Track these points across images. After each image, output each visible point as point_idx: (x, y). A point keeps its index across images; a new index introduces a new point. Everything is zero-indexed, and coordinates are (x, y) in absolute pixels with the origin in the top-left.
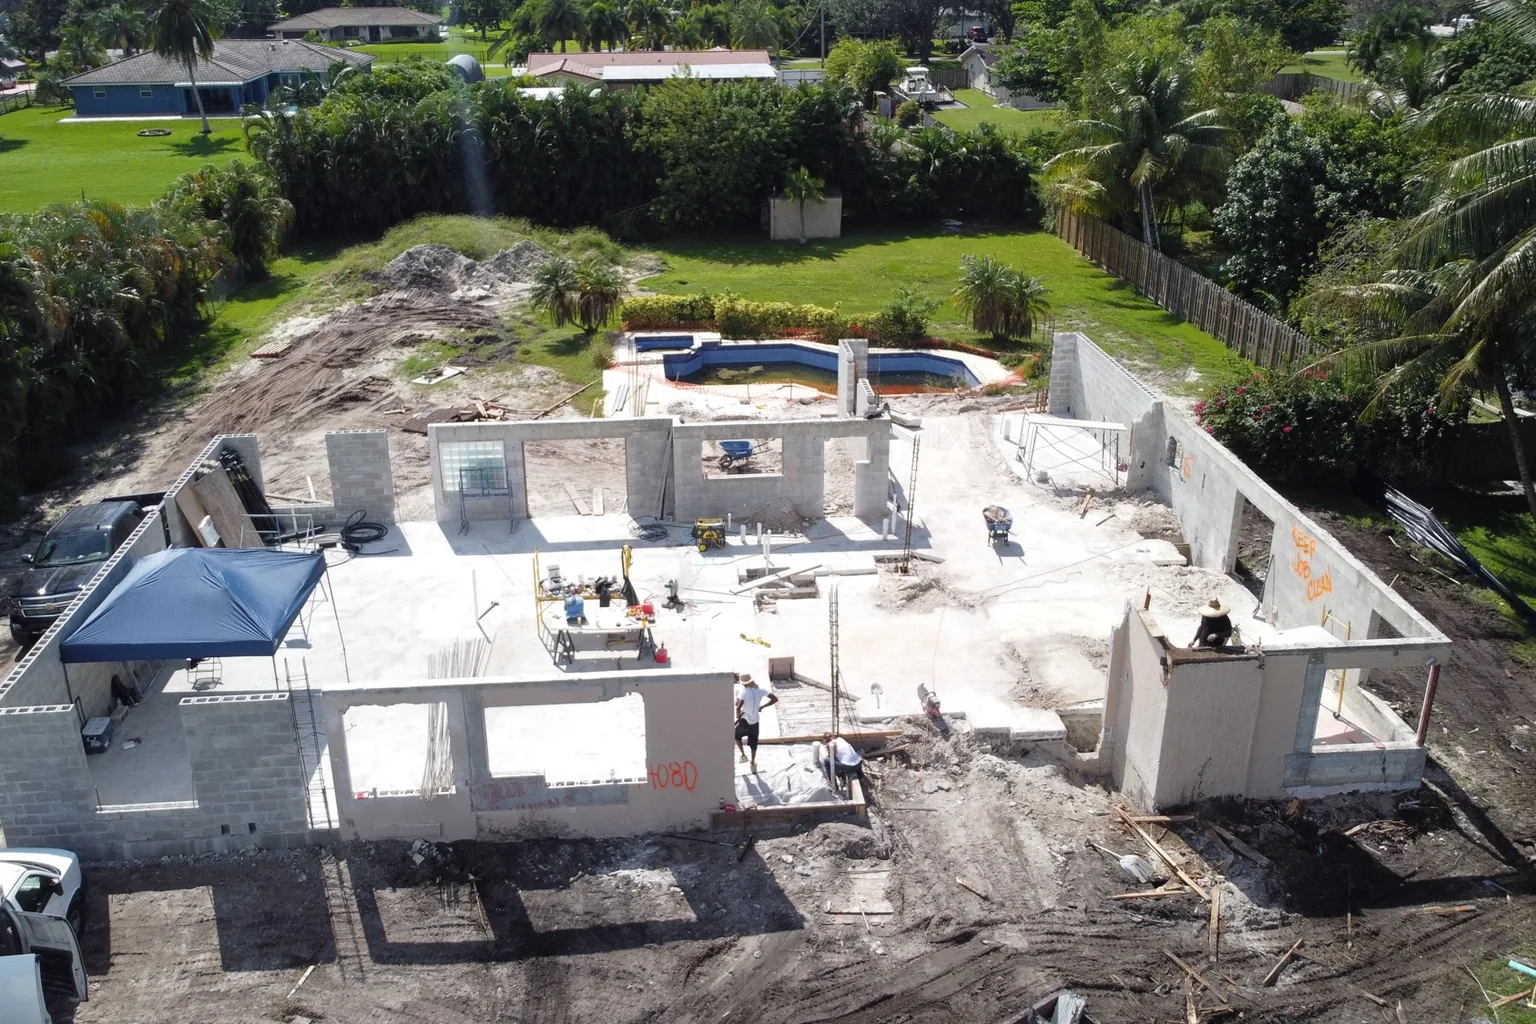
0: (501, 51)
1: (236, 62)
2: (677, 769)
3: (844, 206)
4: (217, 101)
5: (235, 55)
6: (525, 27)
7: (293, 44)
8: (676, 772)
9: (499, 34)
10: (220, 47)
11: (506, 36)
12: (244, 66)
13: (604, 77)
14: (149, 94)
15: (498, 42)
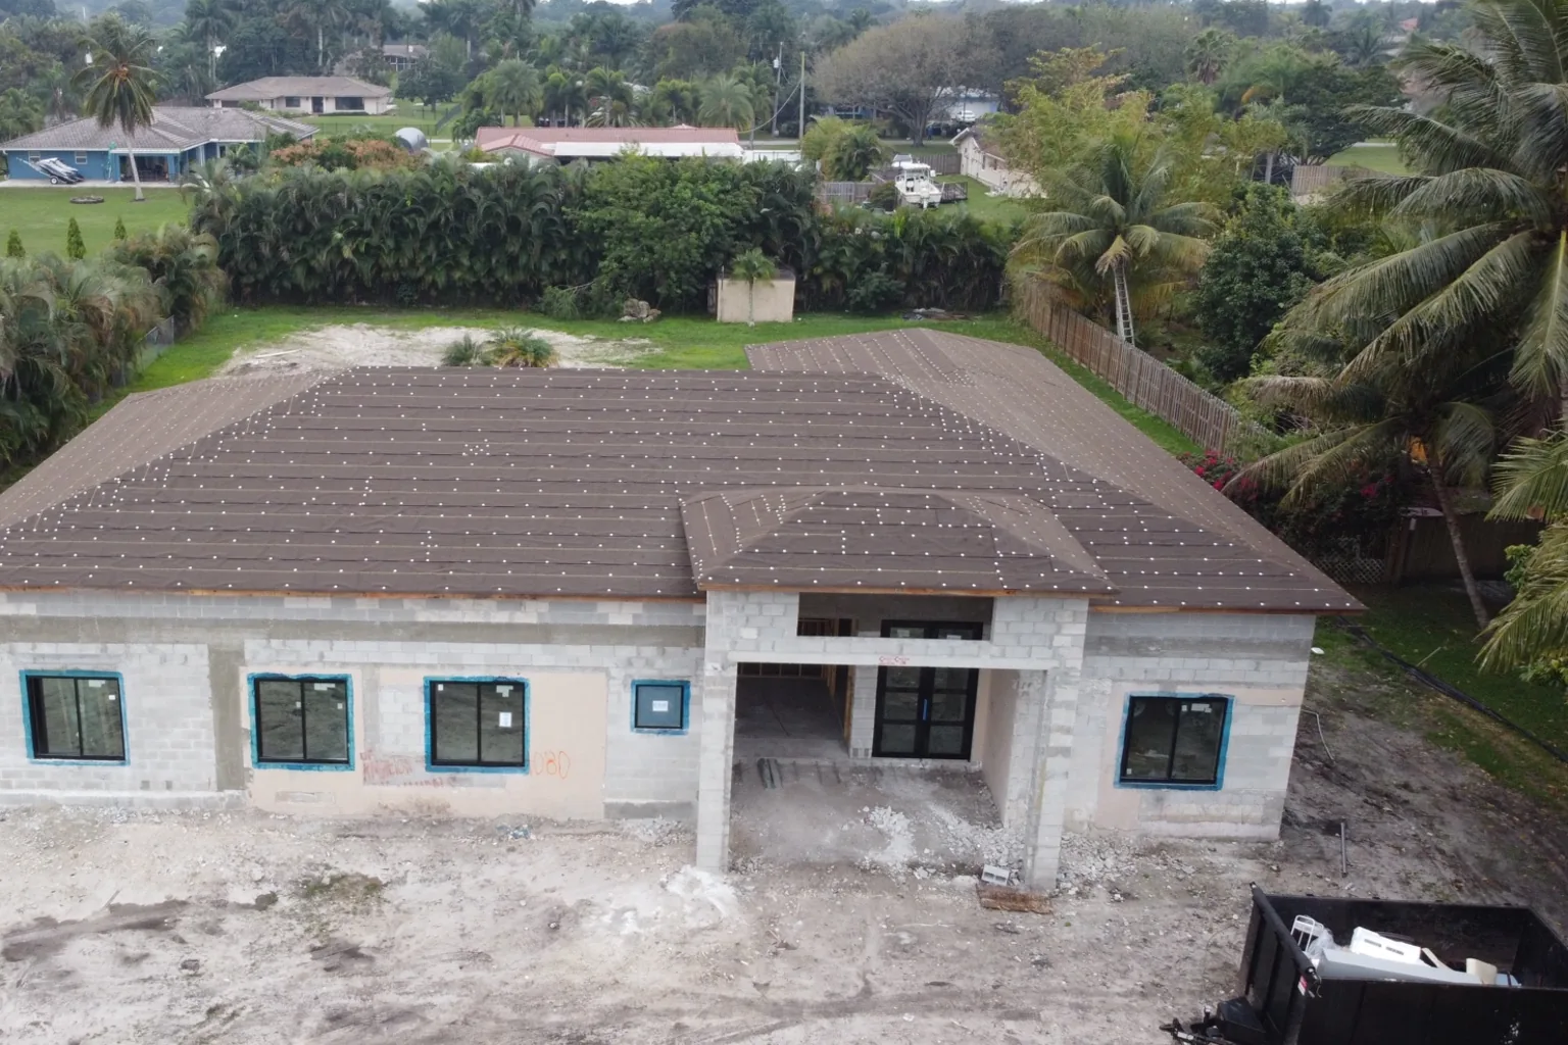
0: (451, 124)
1: (174, 130)
2: (551, 757)
3: (798, 290)
4: (151, 167)
5: (172, 122)
6: (478, 100)
7: (231, 112)
8: (551, 761)
9: (450, 106)
10: (158, 114)
11: (456, 111)
12: (181, 133)
13: (557, 153)
14: (84, 160)
15: (448, 116)
